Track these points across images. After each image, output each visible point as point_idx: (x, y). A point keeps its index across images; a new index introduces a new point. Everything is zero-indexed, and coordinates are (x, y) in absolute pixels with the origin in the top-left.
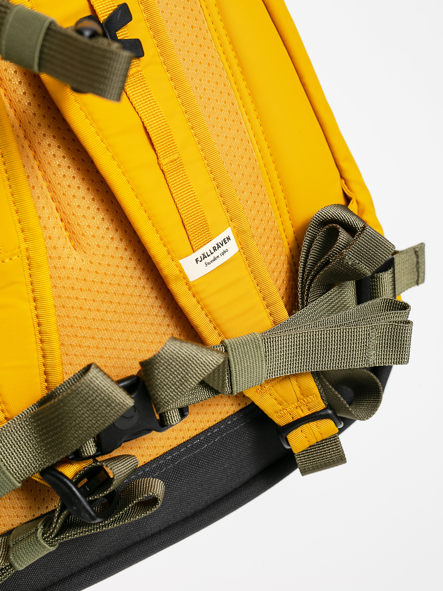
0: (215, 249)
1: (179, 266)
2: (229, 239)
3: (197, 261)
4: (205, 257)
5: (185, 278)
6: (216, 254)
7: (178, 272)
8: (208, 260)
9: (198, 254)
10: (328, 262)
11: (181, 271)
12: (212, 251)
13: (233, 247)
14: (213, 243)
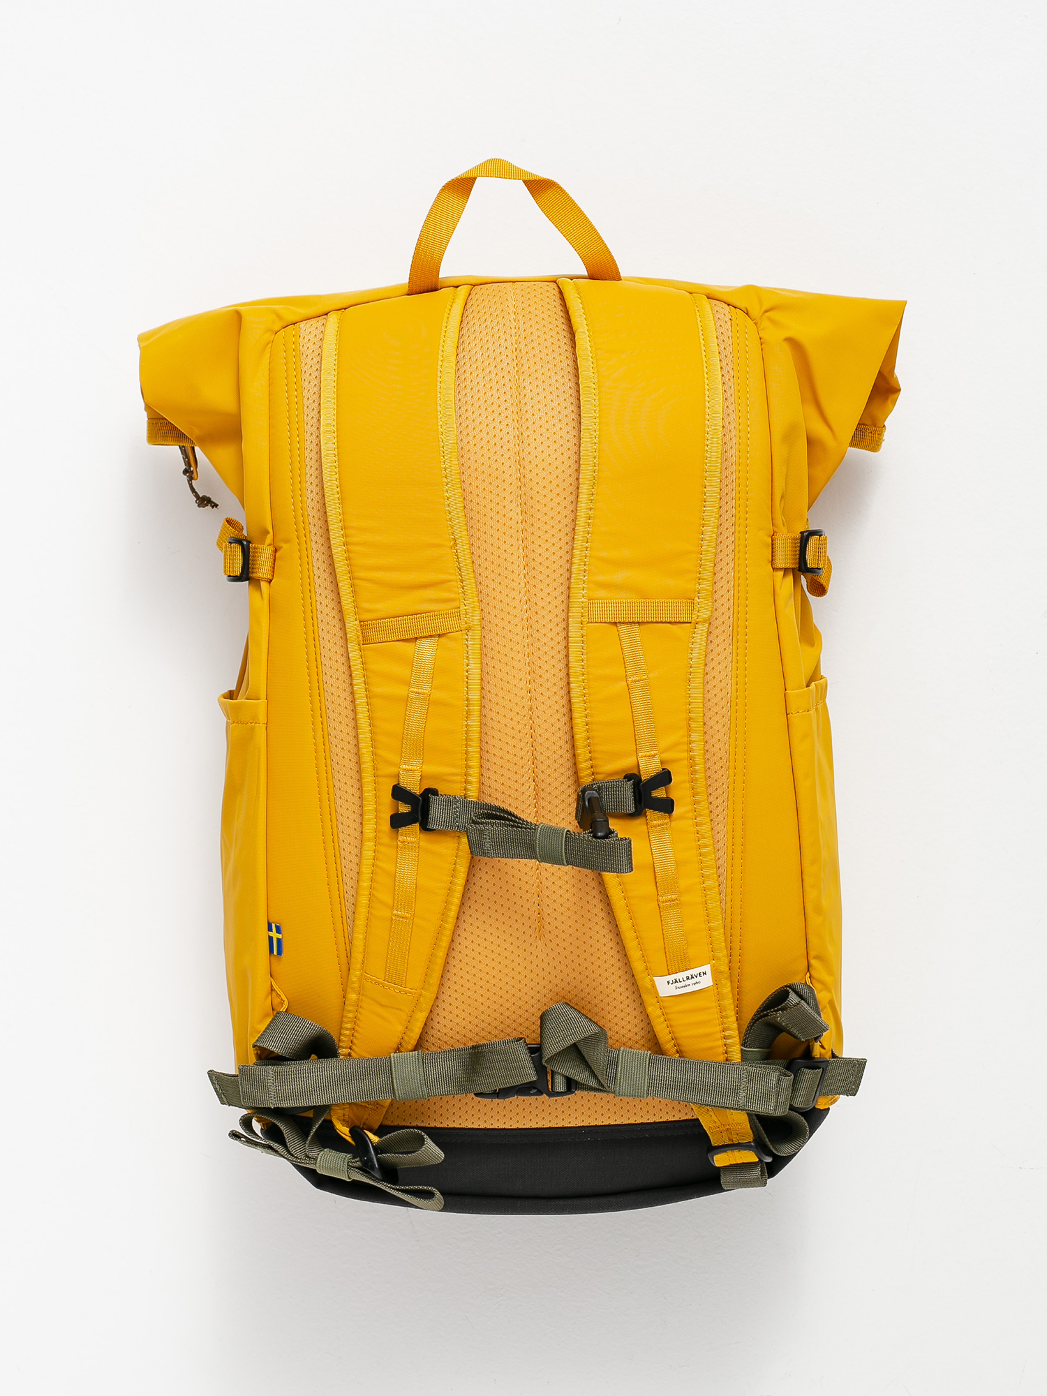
0: (688, 978)
1: (652, 981)
2: (705, 973)
3: (668, 982)
4: (676, 982)
5: (656, 992)
6: (688, 982)
7: (649, 986)
8: (679, 985)
9: (672, 978)
10: (767, 1015)
11: (654, 986)
12: (685, 979)
13: (707, 981)
14: (688, 973)
